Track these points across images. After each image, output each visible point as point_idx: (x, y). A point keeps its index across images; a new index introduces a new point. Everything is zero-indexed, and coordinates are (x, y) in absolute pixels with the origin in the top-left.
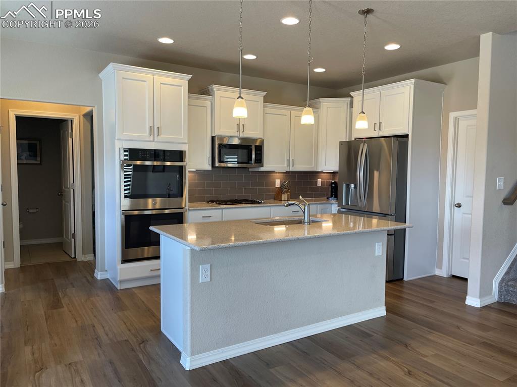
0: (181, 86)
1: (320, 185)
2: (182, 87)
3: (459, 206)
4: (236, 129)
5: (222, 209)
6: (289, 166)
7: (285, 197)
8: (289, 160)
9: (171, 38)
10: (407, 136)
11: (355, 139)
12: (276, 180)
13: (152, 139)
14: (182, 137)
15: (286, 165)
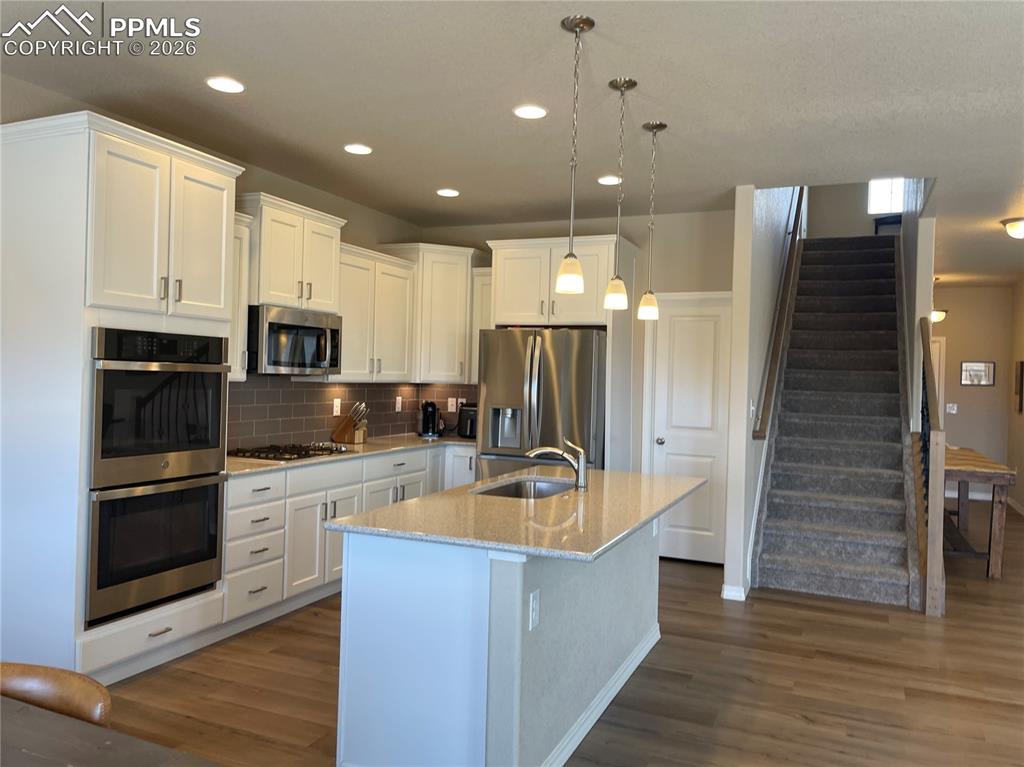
0: (222, 189)
1: (400, 410)
2: (225, 192)
3: (661, 442)
4: (296, 293)
5: (285, 469)
6: (372, 372)
7: (359, 435)
8: (372, 360)
9: (239, 79)
10: (604, 328)
11: (498, 327)
12: (335, 400)
13: (164, 308)
14: (222, 306)
15: (367, 371)
